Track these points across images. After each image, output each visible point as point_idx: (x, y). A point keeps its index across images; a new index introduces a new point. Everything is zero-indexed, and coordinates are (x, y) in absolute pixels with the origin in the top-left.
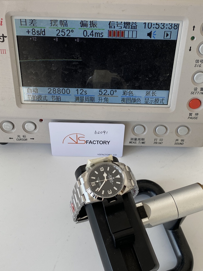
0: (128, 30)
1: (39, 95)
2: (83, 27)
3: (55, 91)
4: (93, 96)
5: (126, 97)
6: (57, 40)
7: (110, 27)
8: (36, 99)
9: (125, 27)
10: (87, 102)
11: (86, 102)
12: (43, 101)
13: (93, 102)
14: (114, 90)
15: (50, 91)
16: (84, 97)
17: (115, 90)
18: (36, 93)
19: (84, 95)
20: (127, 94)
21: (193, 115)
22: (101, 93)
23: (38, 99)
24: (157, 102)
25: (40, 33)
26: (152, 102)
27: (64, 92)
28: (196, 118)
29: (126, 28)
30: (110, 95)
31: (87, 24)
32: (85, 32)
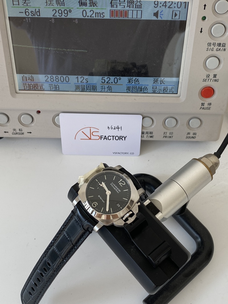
0: (132, 9)
1: (35, 84)
2: (82, 6)
3: (53, 79)
4: (94, 84)
5: (131, 86)
6: (53, 21)
7: (112, 6)
8: (32, 88)
9: (129, 5)
10: (89, 91)
11: (87, 91)
12: (40, 90)
13: (95, 91)
14: (118, 77)
15: (48, 79)
16: (84, 86)
17: (120, 78)
18: (32, 81)
19: (85, 83)
20: (133, 82)
21: (206, 106)
22: (103, 81)
23: (34, 88)
24: (166, 91)
25: (34, 13)
26: (161, 91)
27: (62, 81)
28: (209, 109)
29: (130, 8)
30: (114, 83)
31: (86, 3)
32: (84, 12)
